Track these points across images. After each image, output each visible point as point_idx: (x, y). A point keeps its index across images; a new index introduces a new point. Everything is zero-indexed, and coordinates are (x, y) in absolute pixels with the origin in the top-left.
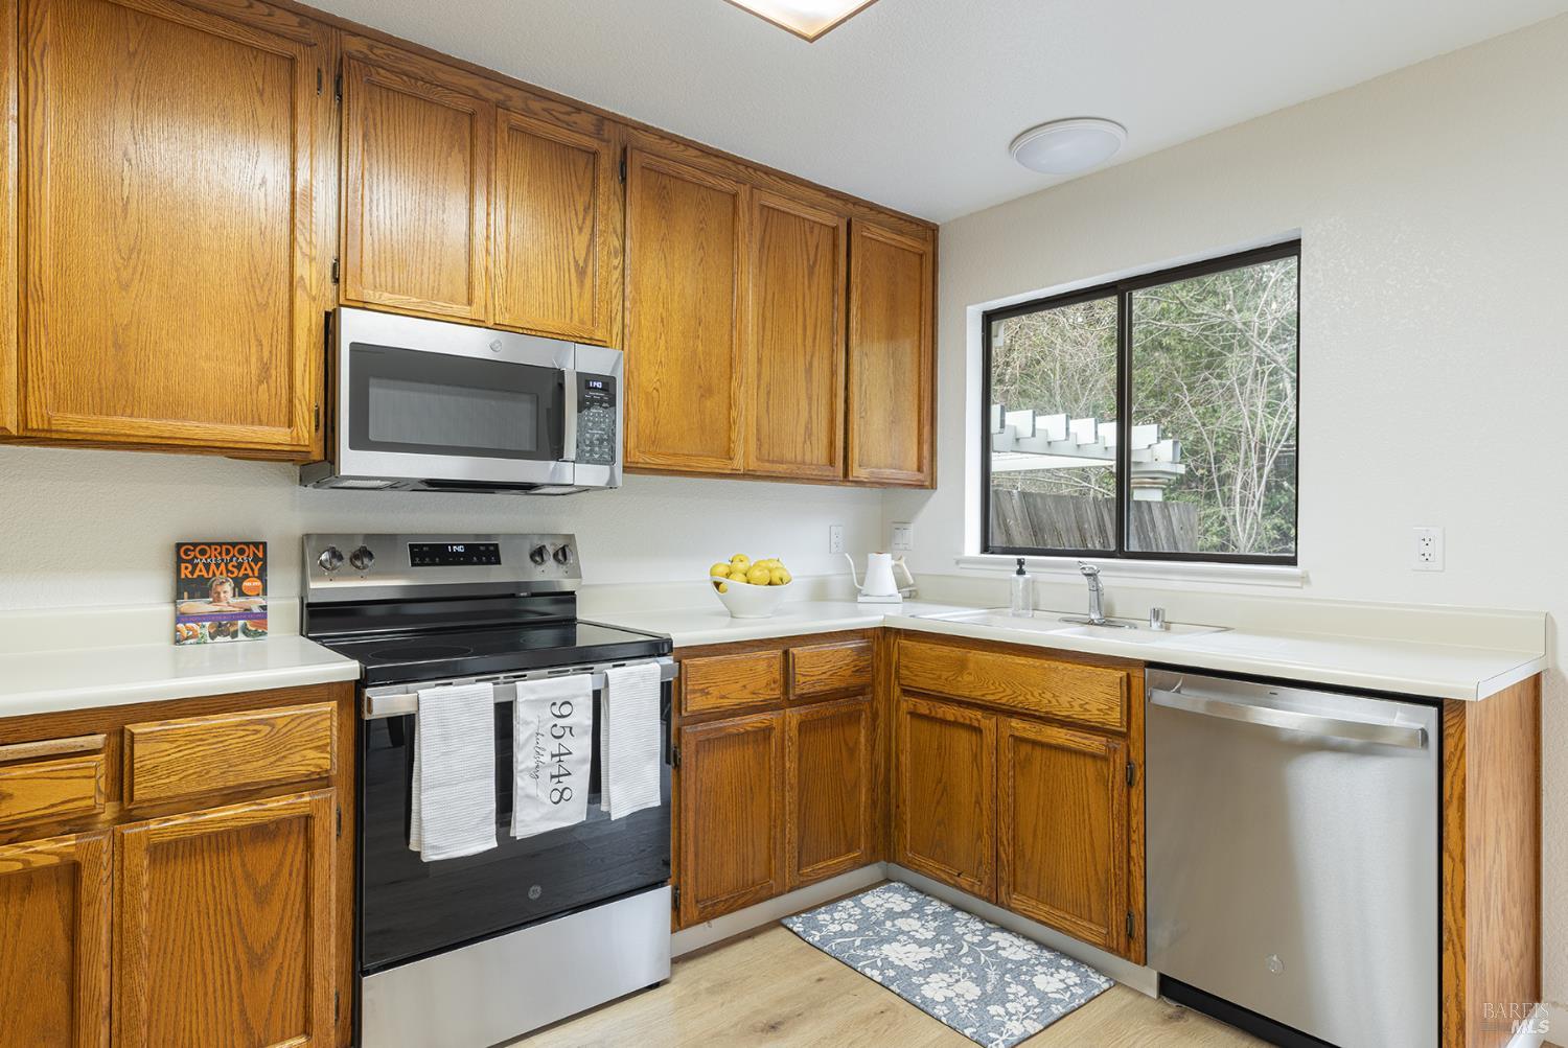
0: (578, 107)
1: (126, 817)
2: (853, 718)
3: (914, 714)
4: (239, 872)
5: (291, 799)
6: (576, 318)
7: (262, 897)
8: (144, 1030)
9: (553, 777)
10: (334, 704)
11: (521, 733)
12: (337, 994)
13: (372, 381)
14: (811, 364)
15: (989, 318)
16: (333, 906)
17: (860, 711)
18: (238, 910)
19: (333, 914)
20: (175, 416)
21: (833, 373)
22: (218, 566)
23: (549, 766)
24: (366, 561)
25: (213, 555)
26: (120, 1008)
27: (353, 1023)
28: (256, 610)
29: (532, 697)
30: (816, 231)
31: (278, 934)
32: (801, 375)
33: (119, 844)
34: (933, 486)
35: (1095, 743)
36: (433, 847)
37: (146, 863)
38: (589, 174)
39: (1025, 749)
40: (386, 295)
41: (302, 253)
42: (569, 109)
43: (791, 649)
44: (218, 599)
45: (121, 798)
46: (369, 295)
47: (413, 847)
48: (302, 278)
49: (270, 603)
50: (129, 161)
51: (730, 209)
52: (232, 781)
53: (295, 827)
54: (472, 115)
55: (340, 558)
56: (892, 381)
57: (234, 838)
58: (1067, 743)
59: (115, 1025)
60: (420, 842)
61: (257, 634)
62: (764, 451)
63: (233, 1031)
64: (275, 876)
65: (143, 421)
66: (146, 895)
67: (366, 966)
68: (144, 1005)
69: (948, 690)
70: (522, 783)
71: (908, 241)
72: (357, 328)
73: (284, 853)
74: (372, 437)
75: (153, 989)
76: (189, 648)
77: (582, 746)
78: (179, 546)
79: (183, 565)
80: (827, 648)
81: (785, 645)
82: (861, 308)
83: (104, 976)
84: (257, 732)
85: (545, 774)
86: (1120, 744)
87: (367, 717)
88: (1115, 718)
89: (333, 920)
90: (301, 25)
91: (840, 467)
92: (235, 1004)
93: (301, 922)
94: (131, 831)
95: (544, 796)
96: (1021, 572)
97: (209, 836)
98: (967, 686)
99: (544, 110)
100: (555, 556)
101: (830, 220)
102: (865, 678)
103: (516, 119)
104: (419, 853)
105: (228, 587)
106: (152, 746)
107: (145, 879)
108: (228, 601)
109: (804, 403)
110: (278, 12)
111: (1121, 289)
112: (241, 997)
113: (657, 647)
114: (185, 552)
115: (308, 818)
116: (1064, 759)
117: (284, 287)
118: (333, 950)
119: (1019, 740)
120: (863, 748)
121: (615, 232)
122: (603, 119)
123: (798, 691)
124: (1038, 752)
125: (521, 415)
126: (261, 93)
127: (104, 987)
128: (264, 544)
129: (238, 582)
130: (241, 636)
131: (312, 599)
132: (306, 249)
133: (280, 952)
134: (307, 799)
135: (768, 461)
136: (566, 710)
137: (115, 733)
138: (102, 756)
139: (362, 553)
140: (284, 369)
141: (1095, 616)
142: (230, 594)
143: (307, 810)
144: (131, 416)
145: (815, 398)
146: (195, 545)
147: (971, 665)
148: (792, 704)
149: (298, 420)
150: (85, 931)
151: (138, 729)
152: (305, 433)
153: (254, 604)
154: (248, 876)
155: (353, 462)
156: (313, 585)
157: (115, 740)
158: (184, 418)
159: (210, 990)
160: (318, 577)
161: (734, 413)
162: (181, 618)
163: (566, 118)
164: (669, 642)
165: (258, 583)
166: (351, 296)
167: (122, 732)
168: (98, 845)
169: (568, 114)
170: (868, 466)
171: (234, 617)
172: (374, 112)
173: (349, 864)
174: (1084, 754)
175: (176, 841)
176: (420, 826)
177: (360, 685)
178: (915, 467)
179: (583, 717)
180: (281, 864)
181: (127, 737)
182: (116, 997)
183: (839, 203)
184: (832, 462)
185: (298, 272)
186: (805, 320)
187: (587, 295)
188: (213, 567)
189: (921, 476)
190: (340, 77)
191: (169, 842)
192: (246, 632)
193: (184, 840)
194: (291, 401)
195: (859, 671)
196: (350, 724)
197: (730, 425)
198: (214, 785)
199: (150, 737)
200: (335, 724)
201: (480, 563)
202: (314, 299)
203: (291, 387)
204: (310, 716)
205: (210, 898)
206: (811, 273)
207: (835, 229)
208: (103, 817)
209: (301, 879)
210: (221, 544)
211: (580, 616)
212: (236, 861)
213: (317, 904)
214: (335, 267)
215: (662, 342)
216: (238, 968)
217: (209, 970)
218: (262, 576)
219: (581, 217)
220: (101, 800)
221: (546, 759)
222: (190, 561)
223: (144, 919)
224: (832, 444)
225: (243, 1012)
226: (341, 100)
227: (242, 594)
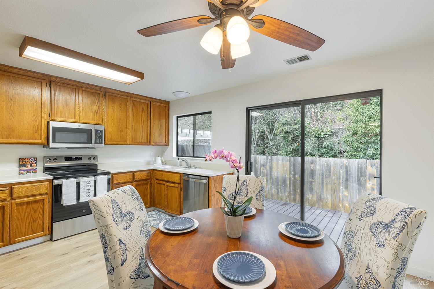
0: (96, 86)
1: (12, 199)
2: (147, 184)
3: (157, 183)
4: (31, 207)
5: (40, 197)
6: (96, 120)
7: (35, 211)
8: (15, 230)
9: (87, 193)
10: (48, 182)
11: (81, 186)
12: (49, 226)
13: (56, 132)
14: (143, 126)
15: (178, 117)
16: (48, 213)
17: (148, 183)
18: (31, 213)
19: (48, 214)
20: (20, 139)
21: (147, 127)
22: (27, 162)
23: (86, 191)
24: (56, 160)
25: (26, 160)
26: (11, 227)
27: (51, 230)
28: (35, 169)
29: (83, 181)
30: (144, 104)
31: (38, 217)
32: (141, 128)
33: (11, 203)
34: (169, 145)
35: (177, 185)
36: (65, 203)
37: (15, 206)
38: (98, 97)
39: (168, 187)
40: (59, 118)
41: (43, 113)
42: (94, 86)
43: (134, 173)
44: (27, 167)
45: (11, 197)
46: (56, 119)
47: (62, 204)
48: (43, 116)
49: (37, 167)
50: (12, 100)
51: (126, 101)
52: (30, 194)
53: (41, 201)
54: (75, 89)
55: (51, 160)
56: (160, 128)
57: (30, 202)
58: (174, 186)
59: (10, 229)
60: (63, 203)
61: (35, 173)
62: (133, 140)
63: (30, 231)
64: (38, 208)
65: (14, 140)
66: (15, 211)
67: (54, 222)
68: (15, 227)
69: (161, 179)
70: (81, 194)
71: (163, 105)
72: (53, 124)
73: (39, 205)
74: (56, 141)
75: (16, 225)
76: (22, 175)
77: (93, 188)
78: (20, 159)
79: (21, 162)
80: (142, 173)
81: (133, 172)
82: (153, 116)
83: (8, 222)
84: (34, 187)
85: (85, 193)
86: (180, 185)
87: (54, 184)
88: (179, 182)
89: (48, 215)
90: (43, 76)
91: (149, 142)
92: (30, 227)
93: (42, 215)
94: (13, 201)
95: (85, 196)
96: (178, 160)
97: (26, 202)
98: (163, 178)
99: (90, 87)
100: (93, 159)
101: (147, 102)
102: (149, 177)
103: (84, 89)
104: (63, 205)
105: (29, 165)
106: (16, 189)
107: (15, 208)
108: (29, 167)
109: (141, 133)
110: (39, 75)
111: (194, 115)
112: (32, 226)
113: (108, 173)
114: (21, 160)
115: (43, 200)
116: (173, 188)
117: (40, 118)
118: (48, 219)
119: (168, 186)
120: (149, 188)
121: (103, 106)
122: (101, 88)
123: (135, 180)
124: (170, 187)
125: (85, 136)
126: (36, 88)
127: (8, 224)
128: (36, 158)
129: (31, 164)
130: (32, 173)
131: (45, 167)
132: (44, 112)
133: (38, 220)
134: (43, 197)
135: (134, 142)
136: (89, 183)
137: (10, 187)
138: (8, 191)
139: (55, 159)
140: (40, 131)
141: (187, 167)
142: (30, 166)
143: (43, 198)
144: (12, 139)
145: (144, 132)
146: (23, 158)
147: (164, 175)
148: (135, 182)
149: (43, 139)
150: (5, 216)
151: (14, 187)
152: (44, 141)
153: (34, 168)
154: (33, 208)
155: (52, 145)
156: (45, 165)
157: (10, 188)
158: (21, 139)
159: (26, 225)
160: (46, 163)
161: (127, 135)
162: (20, 170)
163: (94, 88)
164: (110, 172)
165: (35, 164)
166: (52, 119)
167: (11, 187)
168: (7, 203)
169: (94, 87)
170: (154, 142)
171: (30, 170)
172: (57, 89)
173: (51, 207)
174: (175, 187)
175: (21, 203)
176: (63, 200)
177: (53, 180)
178: (165, 142)
179: (93, 184)
180: (38, 207)
181: (12, 188)
182: (10, 225)
183: (149, 99)
184: (147, 142)
185: (42, 116)
186: (142, 118)
187: (98, 116)
188: (26, 162)
189: (166, 144)
190: (50, 84)
191: (19, 203)
192: (33, 172)
193: (22, 203)
194: (41, 136)
195: (148, 176)
196: (51, 186)
197: (126, 136)
198: (27, 195)
199: (16, 188)
200: (48, 186)
201: (78, 160)
202: (45, 120)
203: (41, 134)
204: (44, 184)
205: (26, 211)
206: (143, 111)
207: (148, 103)
208: (8, 200)
209: (42, 209)
210: (28, 158)
211: (98, 169)
212: (31, 206)
213: (45, 212)
214: (49, 114)
215: (113, 123)
216: (31, 222)
217: (26, 222)
218: (36, 163)
219: (97, 104)
220: (8, 197)
221: (86, 190)
222: (22, 161)
223: (15, 214)
224: (147, 139)
225: (32, 228)
226: (50, 88)
227: (32, 166)
